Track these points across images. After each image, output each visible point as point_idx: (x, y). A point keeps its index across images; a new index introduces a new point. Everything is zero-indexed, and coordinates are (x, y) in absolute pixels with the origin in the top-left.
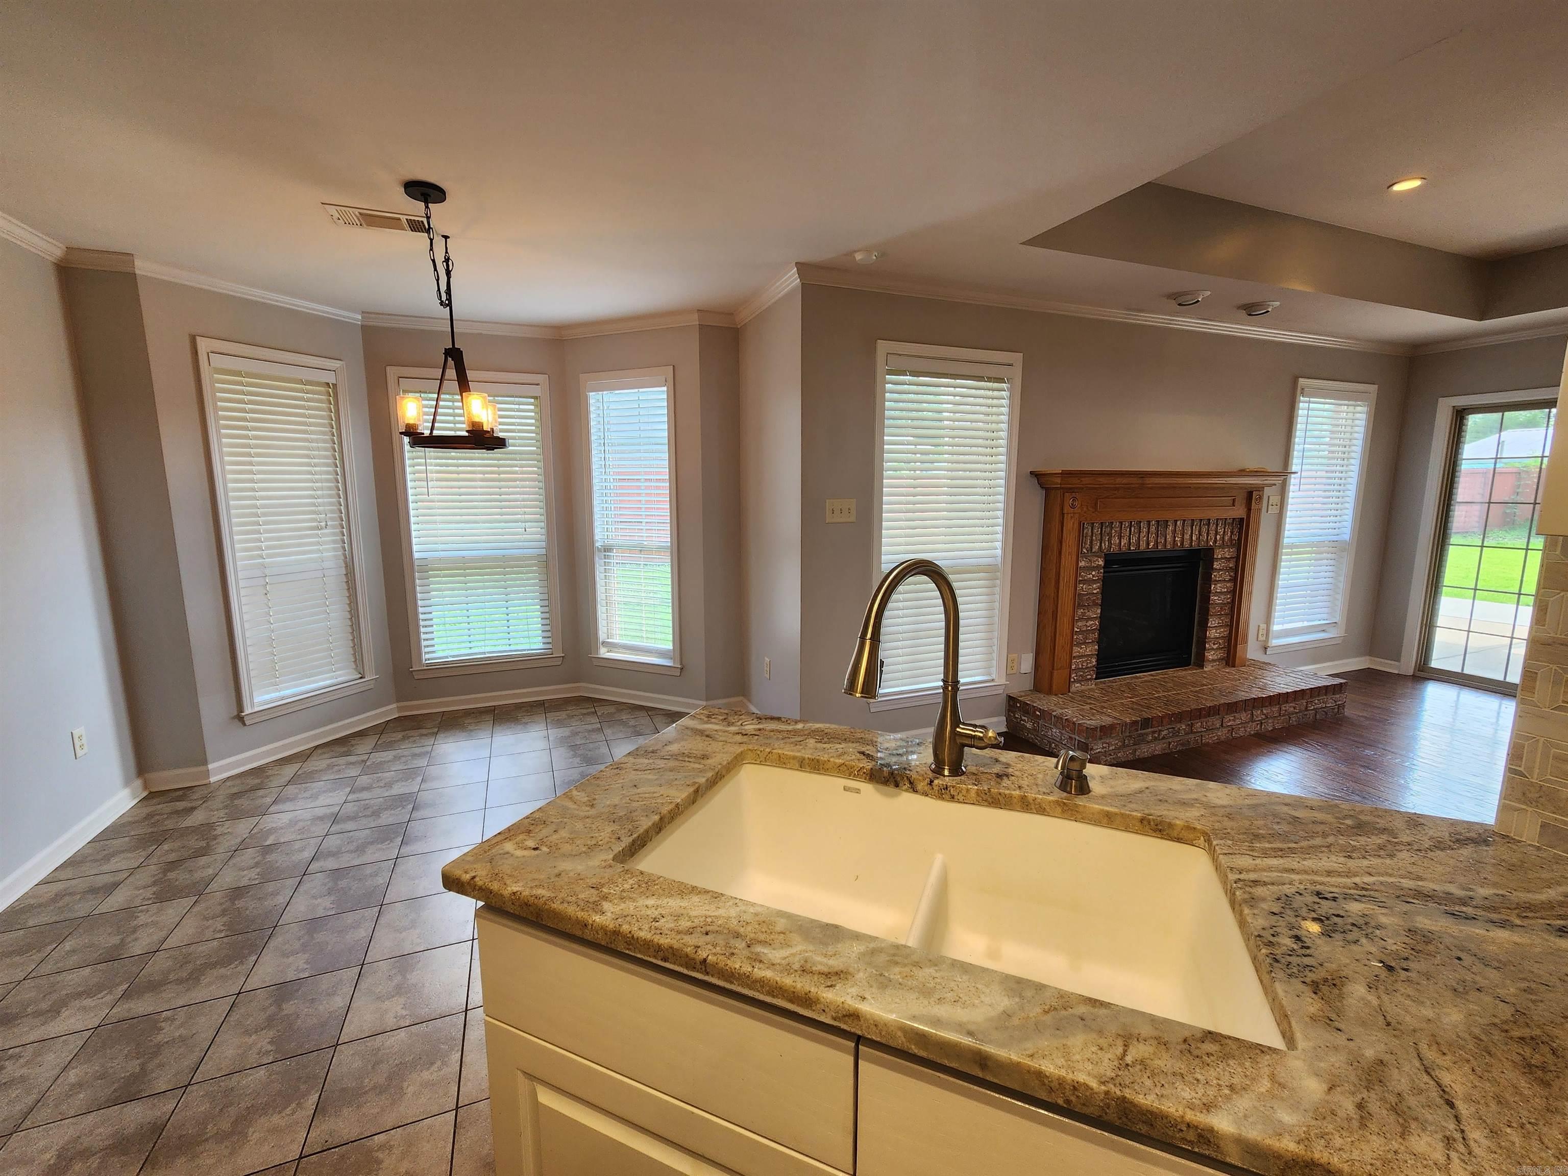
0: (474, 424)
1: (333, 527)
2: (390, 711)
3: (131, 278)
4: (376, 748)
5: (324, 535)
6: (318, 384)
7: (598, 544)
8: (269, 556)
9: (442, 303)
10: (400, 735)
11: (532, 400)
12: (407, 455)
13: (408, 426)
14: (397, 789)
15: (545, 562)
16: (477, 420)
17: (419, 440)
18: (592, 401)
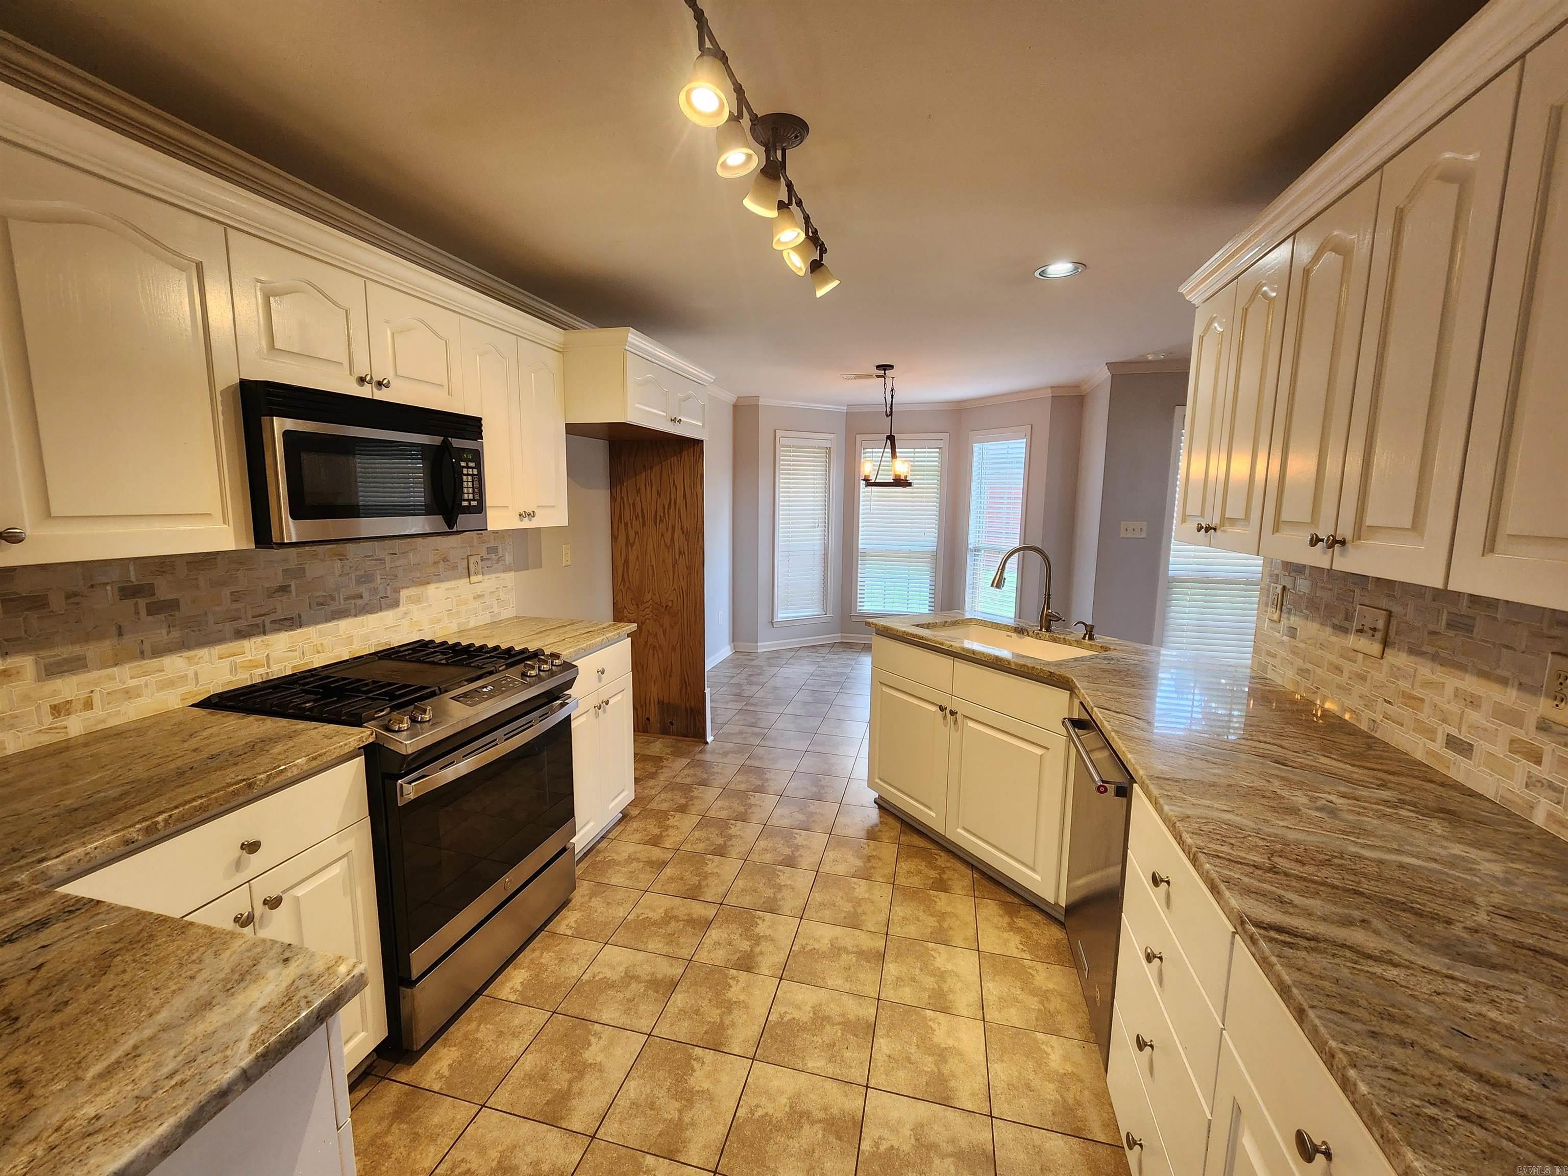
0: (896, 475)
1: (821, 527)
2: (837, 637)
3: (757, 406)
4: (829, 653)
5: (817, 531)
6: (823, 448)
7: (970, 546)
8: (792, 541)
9: (887, 415)
10: (841, 650)
11: (938, 450)
12: (861, 490)
13: (865, 476)
14: (839, 670)
15: (935, 556)
16: (898, 473)
17: (869, 483)
18: (975, 449)
